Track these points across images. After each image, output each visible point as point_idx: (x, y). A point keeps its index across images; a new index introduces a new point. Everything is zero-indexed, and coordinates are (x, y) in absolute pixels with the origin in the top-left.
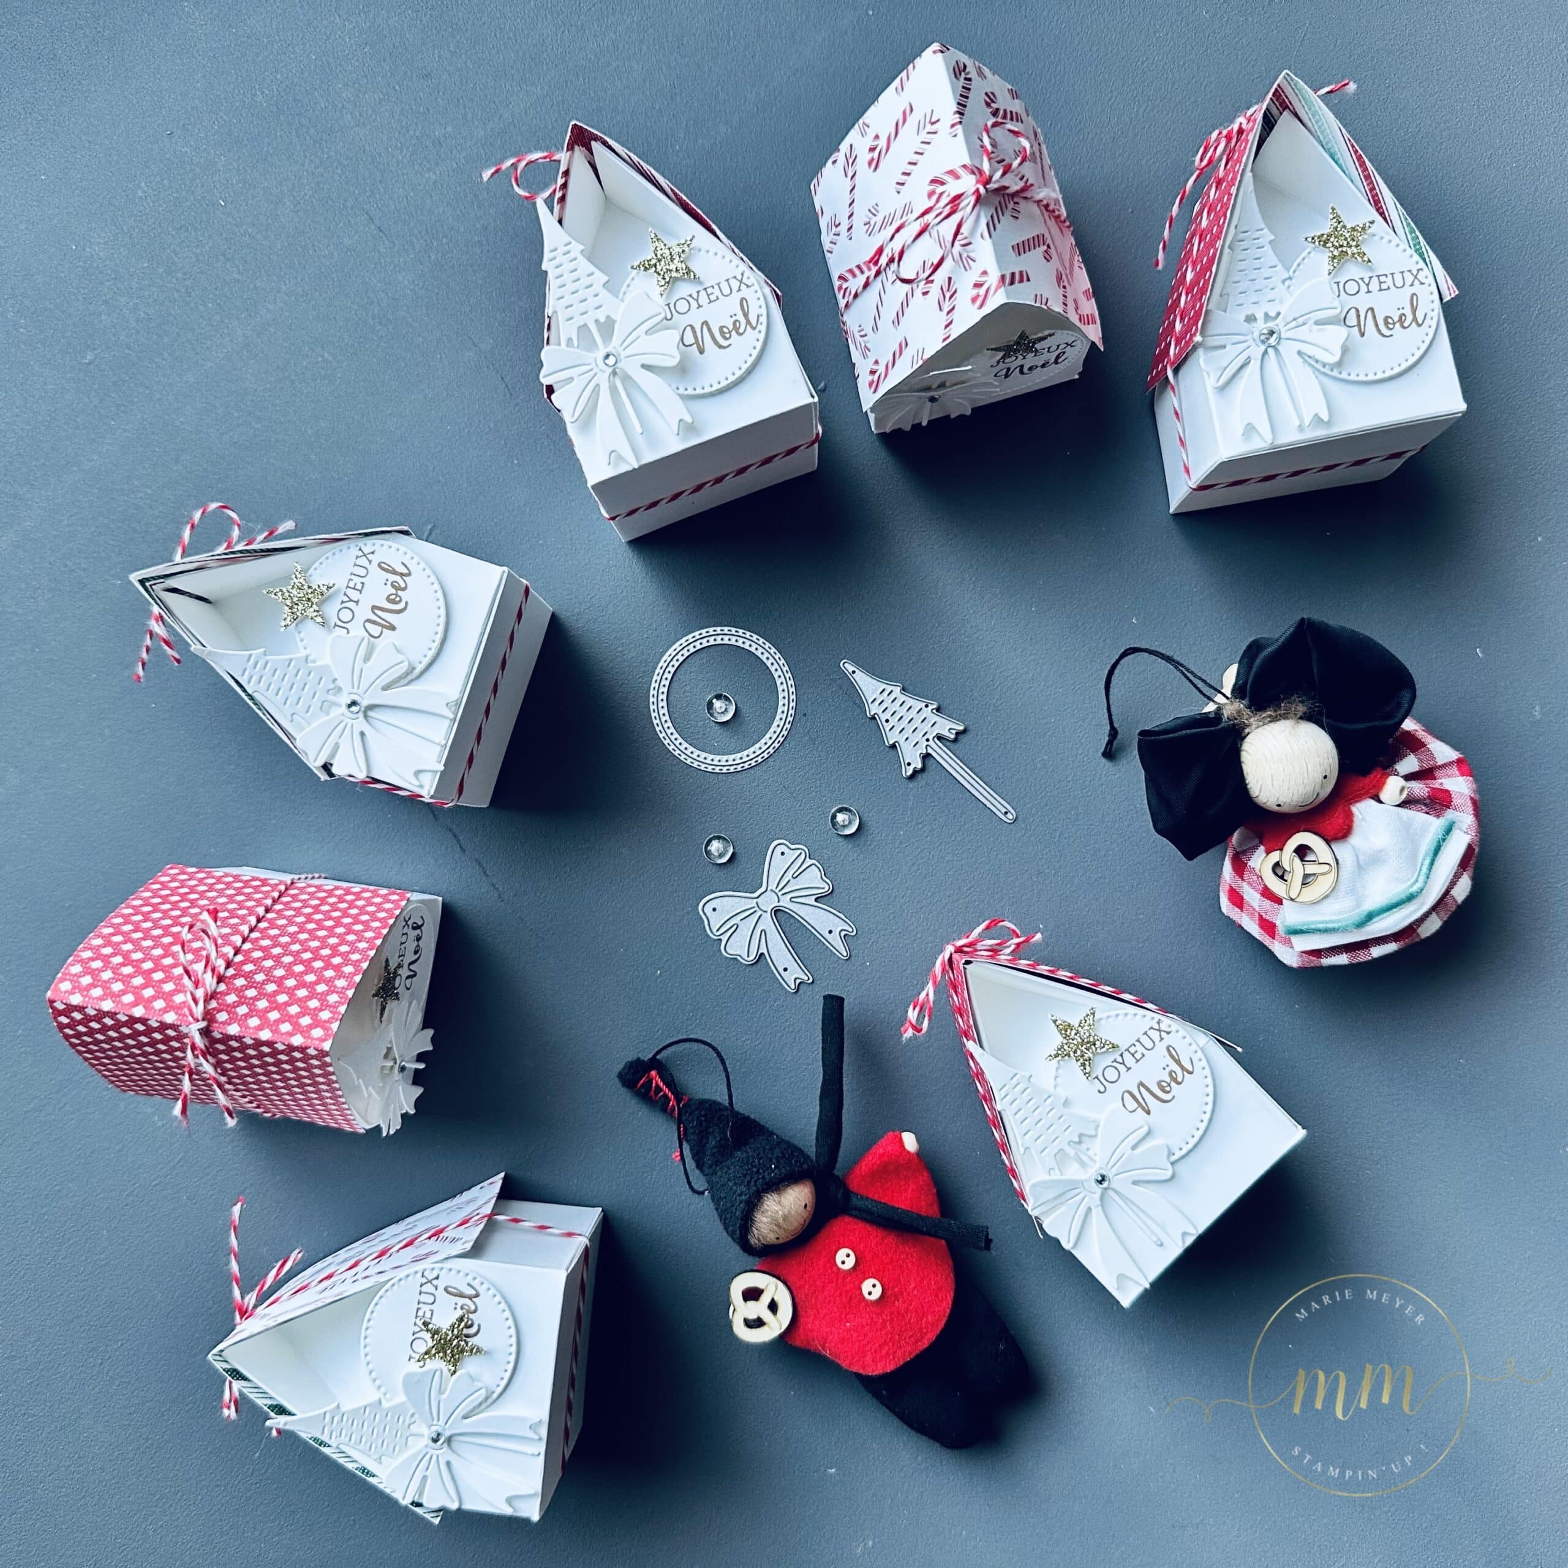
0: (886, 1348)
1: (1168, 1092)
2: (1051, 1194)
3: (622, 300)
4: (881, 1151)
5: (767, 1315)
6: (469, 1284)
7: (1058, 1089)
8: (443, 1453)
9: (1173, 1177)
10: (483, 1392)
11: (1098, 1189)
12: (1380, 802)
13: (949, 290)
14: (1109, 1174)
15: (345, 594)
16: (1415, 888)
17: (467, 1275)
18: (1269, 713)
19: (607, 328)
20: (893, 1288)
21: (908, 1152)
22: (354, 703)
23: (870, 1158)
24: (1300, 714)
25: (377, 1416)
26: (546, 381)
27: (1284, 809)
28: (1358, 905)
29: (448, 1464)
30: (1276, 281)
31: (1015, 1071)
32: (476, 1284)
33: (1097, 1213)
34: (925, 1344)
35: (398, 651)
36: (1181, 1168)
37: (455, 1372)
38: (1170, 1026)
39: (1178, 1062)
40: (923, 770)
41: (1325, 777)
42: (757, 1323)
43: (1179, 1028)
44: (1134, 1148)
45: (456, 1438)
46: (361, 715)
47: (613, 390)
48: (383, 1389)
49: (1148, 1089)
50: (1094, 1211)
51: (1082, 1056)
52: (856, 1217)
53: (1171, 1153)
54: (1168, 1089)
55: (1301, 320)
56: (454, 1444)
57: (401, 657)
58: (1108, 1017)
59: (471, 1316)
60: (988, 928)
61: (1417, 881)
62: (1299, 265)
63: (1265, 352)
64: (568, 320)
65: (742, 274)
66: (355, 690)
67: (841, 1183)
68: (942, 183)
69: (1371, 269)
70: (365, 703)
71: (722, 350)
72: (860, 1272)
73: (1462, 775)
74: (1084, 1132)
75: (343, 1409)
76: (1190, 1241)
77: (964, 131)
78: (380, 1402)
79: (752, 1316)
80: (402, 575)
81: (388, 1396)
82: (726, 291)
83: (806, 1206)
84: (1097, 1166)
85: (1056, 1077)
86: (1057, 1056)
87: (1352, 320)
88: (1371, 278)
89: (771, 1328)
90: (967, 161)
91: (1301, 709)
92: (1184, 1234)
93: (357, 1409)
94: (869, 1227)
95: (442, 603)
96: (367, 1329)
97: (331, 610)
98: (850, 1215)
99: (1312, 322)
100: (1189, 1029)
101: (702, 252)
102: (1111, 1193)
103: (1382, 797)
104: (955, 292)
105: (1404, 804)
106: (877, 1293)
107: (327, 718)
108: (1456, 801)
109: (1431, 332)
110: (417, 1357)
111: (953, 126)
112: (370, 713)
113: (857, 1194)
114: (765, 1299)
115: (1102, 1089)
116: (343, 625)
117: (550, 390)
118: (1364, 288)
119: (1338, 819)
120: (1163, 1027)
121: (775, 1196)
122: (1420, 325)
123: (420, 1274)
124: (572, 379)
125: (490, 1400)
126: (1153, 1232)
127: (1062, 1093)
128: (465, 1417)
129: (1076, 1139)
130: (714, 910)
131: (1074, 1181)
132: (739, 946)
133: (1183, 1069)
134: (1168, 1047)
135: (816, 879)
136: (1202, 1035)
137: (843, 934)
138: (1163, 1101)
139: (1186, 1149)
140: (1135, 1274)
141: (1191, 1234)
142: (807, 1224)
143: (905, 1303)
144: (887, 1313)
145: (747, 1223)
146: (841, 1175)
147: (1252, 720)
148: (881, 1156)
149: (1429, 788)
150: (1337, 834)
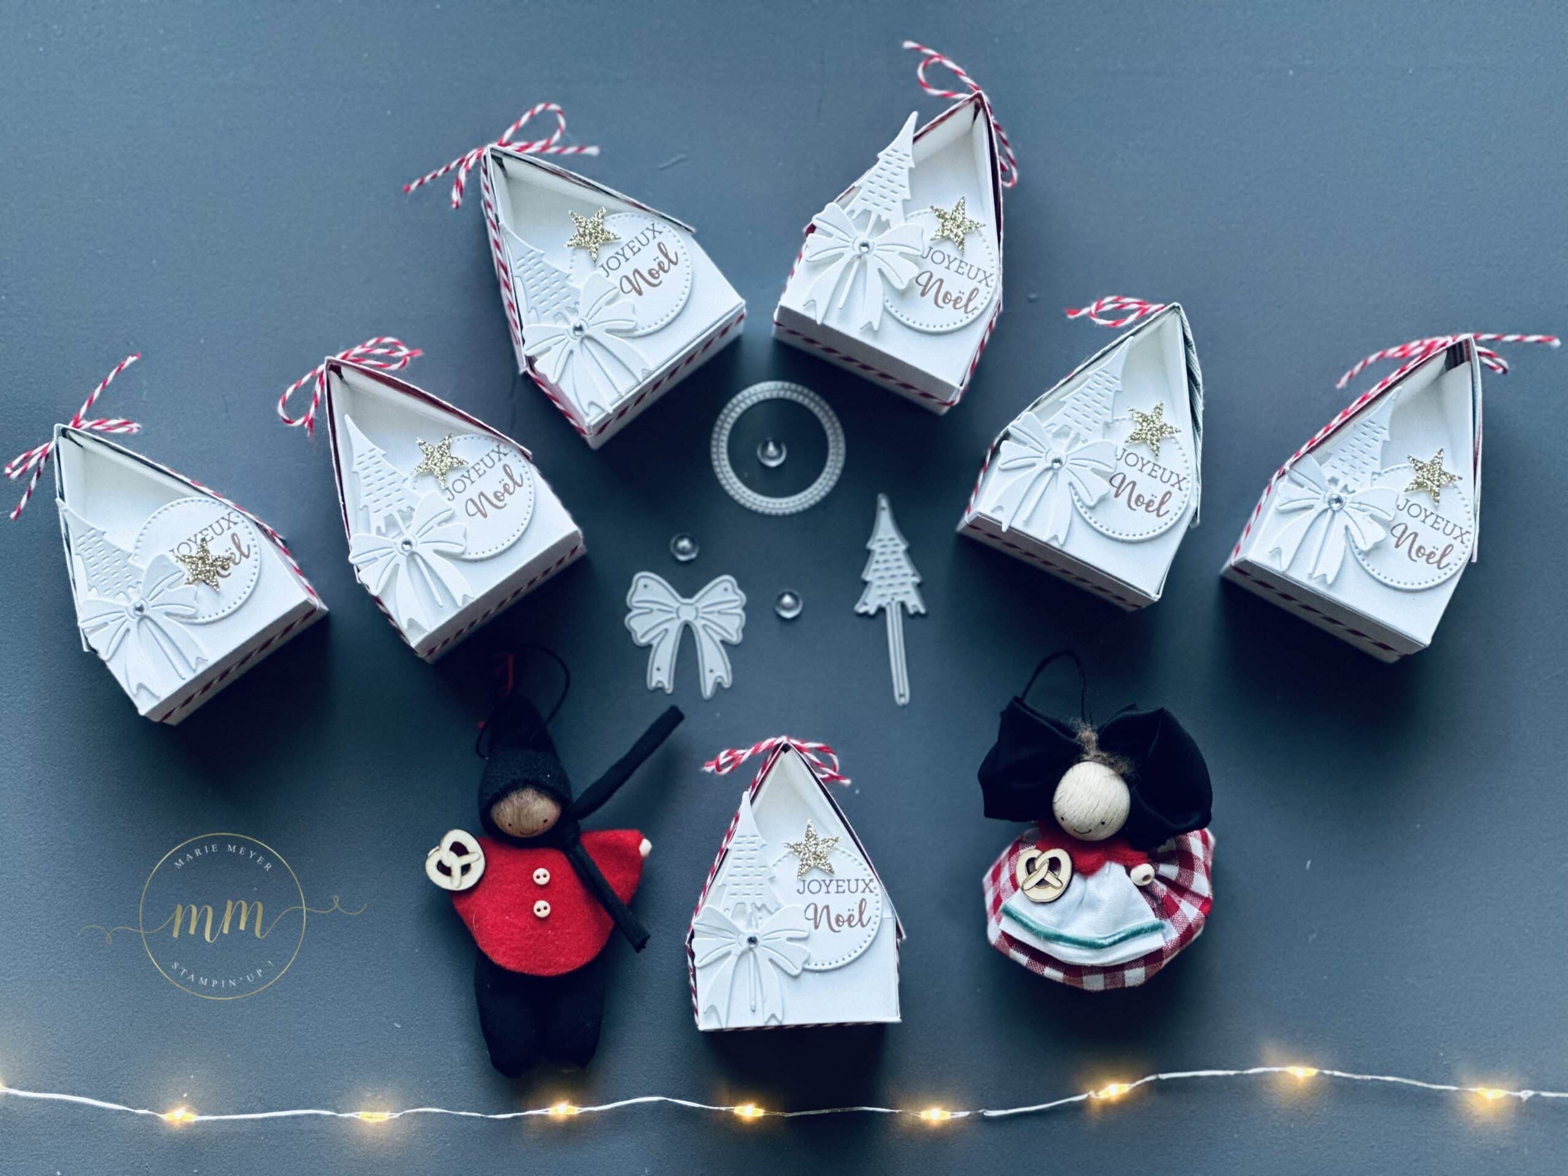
0: (518, 953)
1: (839, 926)
2: (715, 923)
4: (622, 836)
5: (456, 871)
7: (775, 868)
9: (796, 977)
11: (745, 945)
12: (1128, 873)
14: (761, 942)
16: (1100, 942)
18: (1105, 755)
20: (557, 921)
21: (638, 852)
23: (610, 834)
24: (1122, 771)
27: (1063, 823)
28: (1059, 925)
31: (758, 834)
33: (732, 959)
36: (809, 976)
38: (875, 888)
39: (861, 913)
41: (1103, 823)
43: (880, 893)
44: (790, 939)
49: (828, 914)
50: (732, 955)
51: (807, 860)
52: (569, 859)
53: (807, 962)
54: (841, 924)
58: (844, 852)
60: (819, 749)
61: (1105, 938)
65: (991, 275)
67: (578, 833)
72: (543, 892)
73: (1200, 909)
74: (768, 905)
76: (774, 1023)
79: (447, 863)
83: (545, 821)
84: (757, 931)
85: (780, 861)
86: (793, 847)
89: (452, 882)
92: (773, 1016)
98: (567, 856)
100: (886, 901)
102: (751, 954)
103: (1134, 872)
105: (1142, 889)
106: (543, 914)
108: (1177, 916)
114: (465, 859)
115: (801, 891)
119: (1091, 859)
120: (871, 885)
121: (535, 793)
126: (755, 999)
127: (775, 871)
129: (759, 905)
130: (646, 586)
131: (734, 927)
132: (640, 626)
133: (860, 920)
134: (863, 900)
135: (733, 626)
136: (890, 911)
137: (719, 680)
138: (831, 928)
139: (820, 967)
140: (723, 1014)
141: (777, 1019)
142: (535, 834)
143: (555, 936)
144: (539, 931)
145: (502, 795)
146: (582, 828)
147: (1093, 753)
148: (620, 839)
149: (1168, 896)
150: (1082, 870)
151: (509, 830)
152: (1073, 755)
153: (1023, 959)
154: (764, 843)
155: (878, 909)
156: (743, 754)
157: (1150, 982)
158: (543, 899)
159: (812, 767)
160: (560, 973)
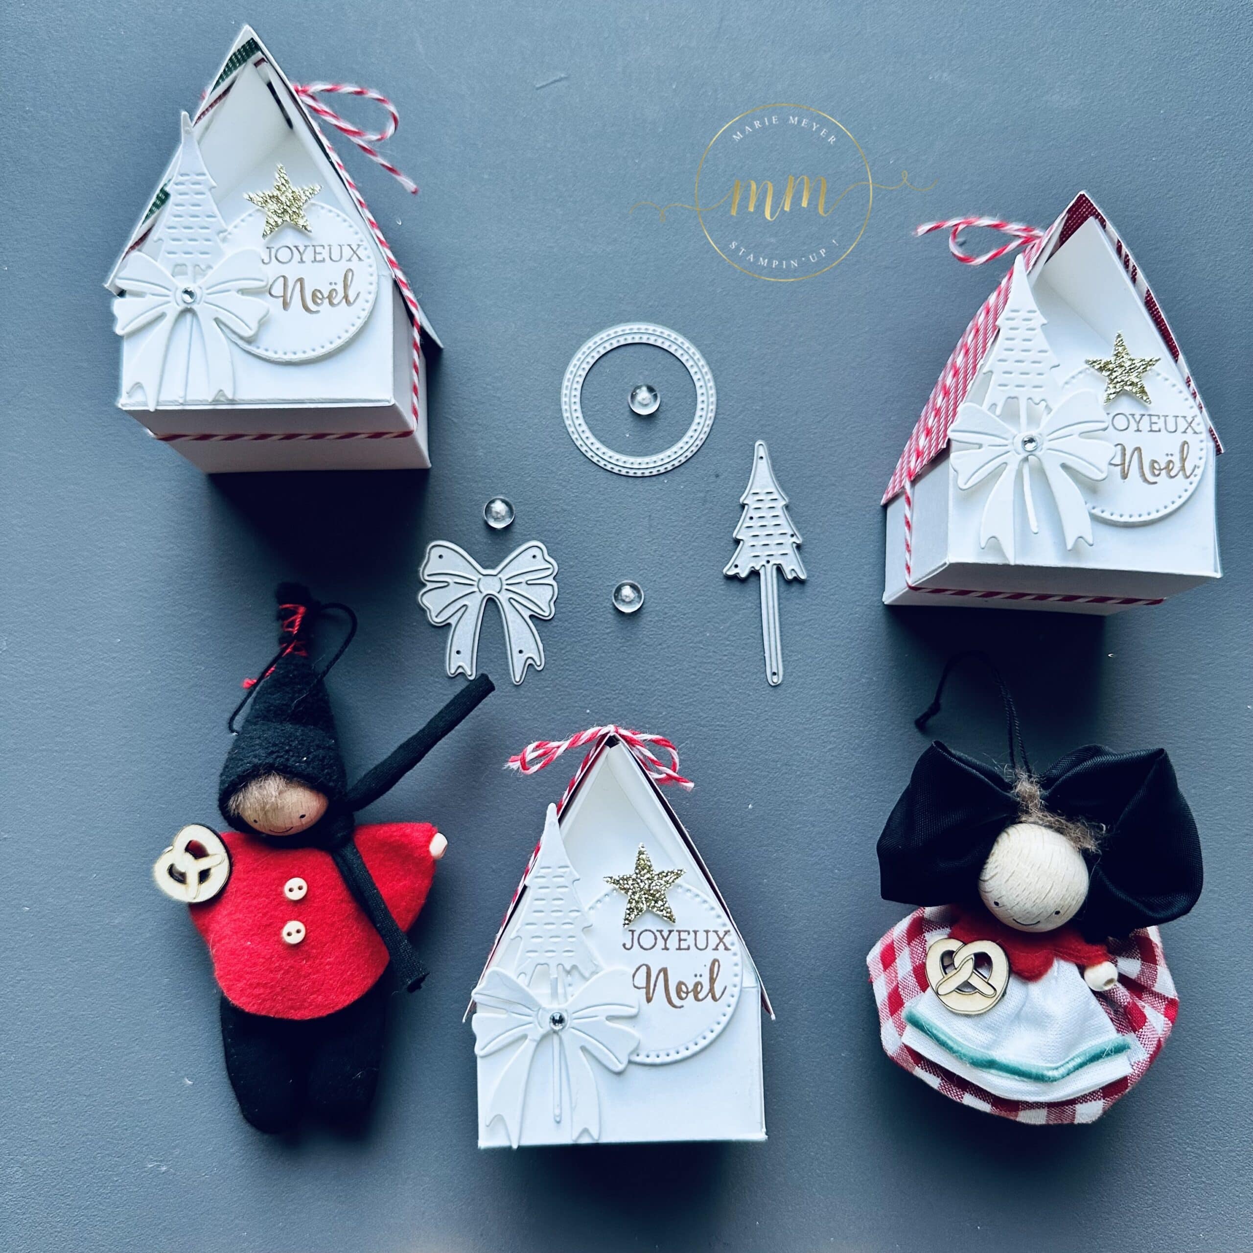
0: (262, 991)
1: (681, 998)
2: (504, 994)
5: (192, 878)
7: (592, 912)
9: (619, 1074)
11: (548, 1026)
14: (568, 1022)
20: (313, 947)
21: (428, 852)
23: (394, 829)
31: (569, 863)
33: (528, 1046)
36: (635, 1070)
38: (733, 944)
39: (712, 980)
40: (744, 581)
42: (180, 878)
43: (739, 952)
44: (610, 1018)
50: (527, 1041)
51: (637, 902)
53: (636, 1051)
54: (684, 995)
58: (689, 890)
60: (656, 742)
67: (351, 829)
76: (585, 1140)
79: (180, 868)
83: (303, 816)
84: (564, 1006)
85: (599, 901)
86: (617, 882)
89: (186, 891)
92: (587, 1128)
94: (340, 882)
102: (555, 1039)
106: (295, 939)
114: (203, 864)
115: (628, 946)
121: (282, 783)
126: (561, 1106)
127: (593, 917)
129: (568, 967)
131: (534, 1002)
134: (715, 961)
136: (753, 978)
137: (530, 661)
138: (670, 1001)
139: (652, 1060)
140: (513, 1126)
141: (591, 1136)
142: (291, 832)
143: (311, 968)
144: (291, 962)
148: (404, 835)
151: (257, 826)
154: (578, 877)
155: (736, 975)
156: (557, 748)
158: (296, 919)
160: (316, 1016)
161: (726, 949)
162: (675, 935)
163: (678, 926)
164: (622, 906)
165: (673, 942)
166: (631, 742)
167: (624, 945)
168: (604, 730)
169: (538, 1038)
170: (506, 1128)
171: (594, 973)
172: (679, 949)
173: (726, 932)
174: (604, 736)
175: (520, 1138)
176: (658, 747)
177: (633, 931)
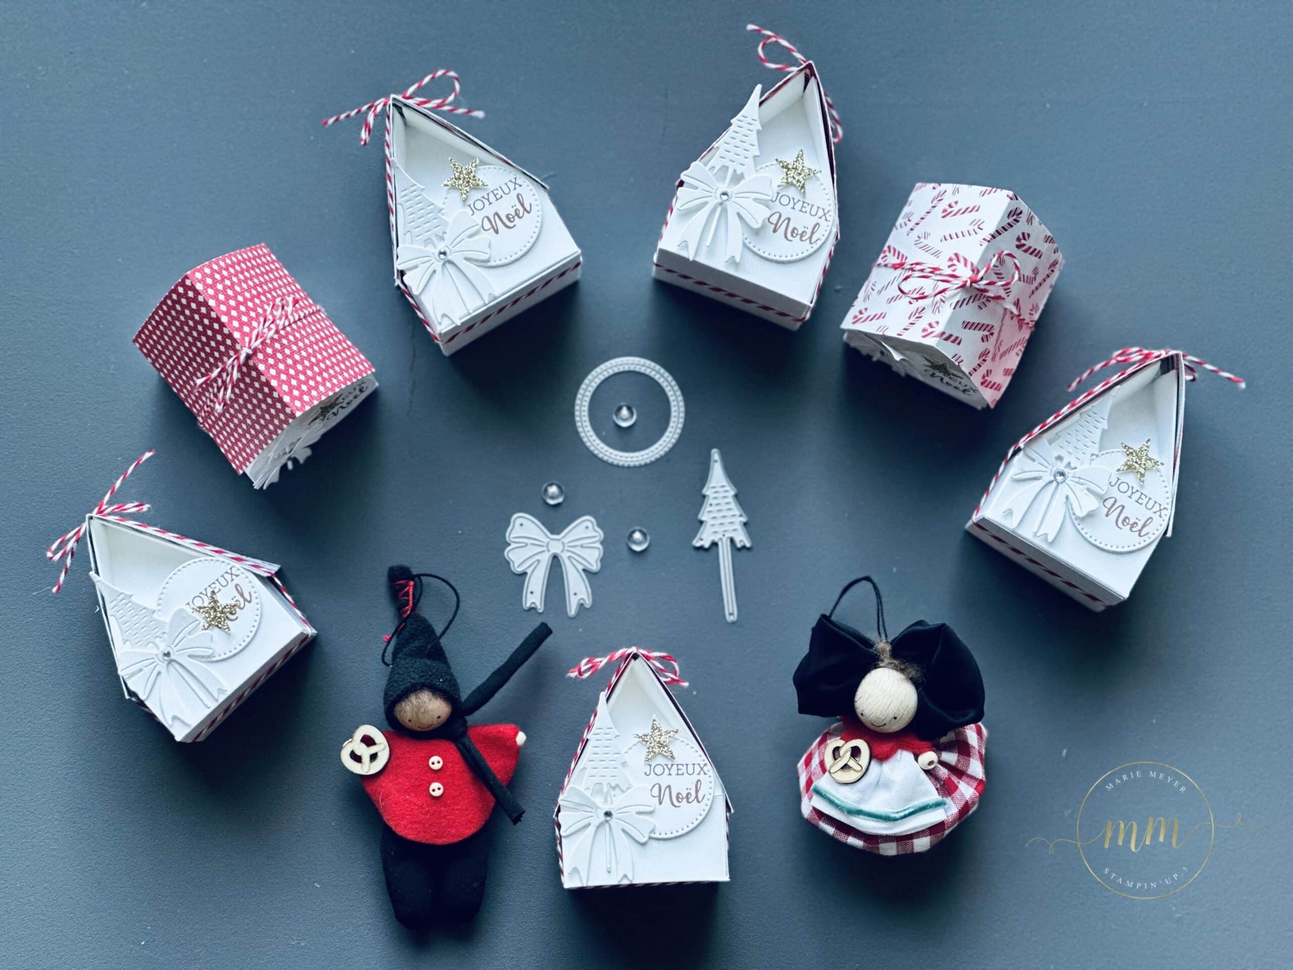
0: (417, 826)
1: (679, 802)
2: (578, 800)
3: (757, 171)
4: (502, 729)
5: (366, 759)
6: (250, 593)
7: (626, 755)
8: (162, 667)
9: (644, 844)
10: (210, 652)
11: (602, 818)
12: (916, 759)
13: (918, 314)
14: (615, 815)
15: (488, 194)
16: (893, 815)
17: (253, 587)
18: (896, 662)
19: (737, 178)
20: (448, 799)
21: (515, 742)
22: (444, 253)
23: (493, 728)
24: (910, 675)
25: (146, 618)
26: (683, 177)
27: (862, 718)
28: (859, 802)
29: (159, 673)
30: (1089, 451)
31: (613, 726)
32: (254, 595)
33: (592, 829)
34: (440, 842)
35: (490, 246)
36: (654, 844)
37: (206, 629)
38: (708, 771)
39: (697, 791)
40: (707, 550)
41: (895, 718)
42: (356, 758)
43: (712, 775)
44: (640, 813)
45: (174, 664)
46: (442, 262)
47: (714, 210)
48: (160, 607)
49: (670, 792)
50: (591, 826)
51: (652, 748)
52: (459, 749)
53: (652, 831)
54: (680, 800)
55: (1082, 481)
56: (170, 667)
57: (488, 250)
59: (237, 609)
60: (663, 657)
61: (897, 813)
62: (1107, 453)
63: (1051, 482)
64: (721, 157)
65: (829, 211)
66: (451, 247)
67: (466, 727)
68: (959, 261)
69: (1142, 487)
70: (450, 257)
71: (785, 239)
72: (437, 775)
73: (976, 789)
74: (621, 786)
75: (133, 599)
76: (625, 882)
77: (987, 247)
78: (154, 611)
79: (358, 753)
80: (525, 209)
81: (160, 613)
82: (813, 212)
83: (439, 717)
84: (612, 806)
85: (630, 749)
86: (641, 737)
87: (1109, 503)
88: (1137, 491)
89: (362, 768)
90: (975, 263)
91: (913, 673)
92: (625, 876)
93: (138, 605)
94: (461, 760)
95: (532, 241)
96: (179, 570)
97: (475, 195)
98: (457, 746)
99: (1086, 486)
100: (717, 782)
101: (818, 182)
102: (607, 825)
103: (921, 758)
104: (920, 317)
105: (927, 772)
106: (437, 793)
107: (422, 248)
108: (956, 795)
109: (1143, 544)
110: (192, 606)
111: (984, 239)
112: (448, 265)
113: (469, 738)
114: (373, 750)
116: (474, 209)
117: (681, 184)
118: (1129, 493)
119: (886, 747)
120: (705, 769)
121: (431, 694)
122: (1140, 535)
123: (230, 566)
124: (697, 188)
125: (208, 659)
126: (610, 863)
128: (190, 656)
129: (613, 785)
130: (521, 525)
131: (594, 804)
132: (516, 558)
133: (697, 797)
134: (699, 780)
135: (593, 558)
136: (721, 790)
137: (582, 601)
138: (673, 804)
139: (663, 836)
140: (584, 875)
141: (628, 879)
142: (431, 729)
143: (447, 811)
144: (434, 808)
145: (404, 695)
146: (469, 724)
147: (887, 661)
148: (499, 732)
149: (950, 779)
150: (880, 756)
151: (410, 725)
152: (871, 662)
153: (830, 830)
154: (618, 734)
155: (711, 788)
156: (601, 662)
157: (934, 848)
158: (436, 782)
159: (656, 672)
160: (451, 842)
161: (705, 774)
162: (675, 767)
163: (677, 761)
164: (644, 751)
165: (674, 770)
166: (648, 658)
167: (645, 773)
168: (629, 651)
169: (597, 825)
170: (580, 877)
171: (628, 789)
172: (678, 774)
173: (705, 765)
174: (629, 655)
175: (588, 880)
176: (665, 661)
177: (650, 765)
